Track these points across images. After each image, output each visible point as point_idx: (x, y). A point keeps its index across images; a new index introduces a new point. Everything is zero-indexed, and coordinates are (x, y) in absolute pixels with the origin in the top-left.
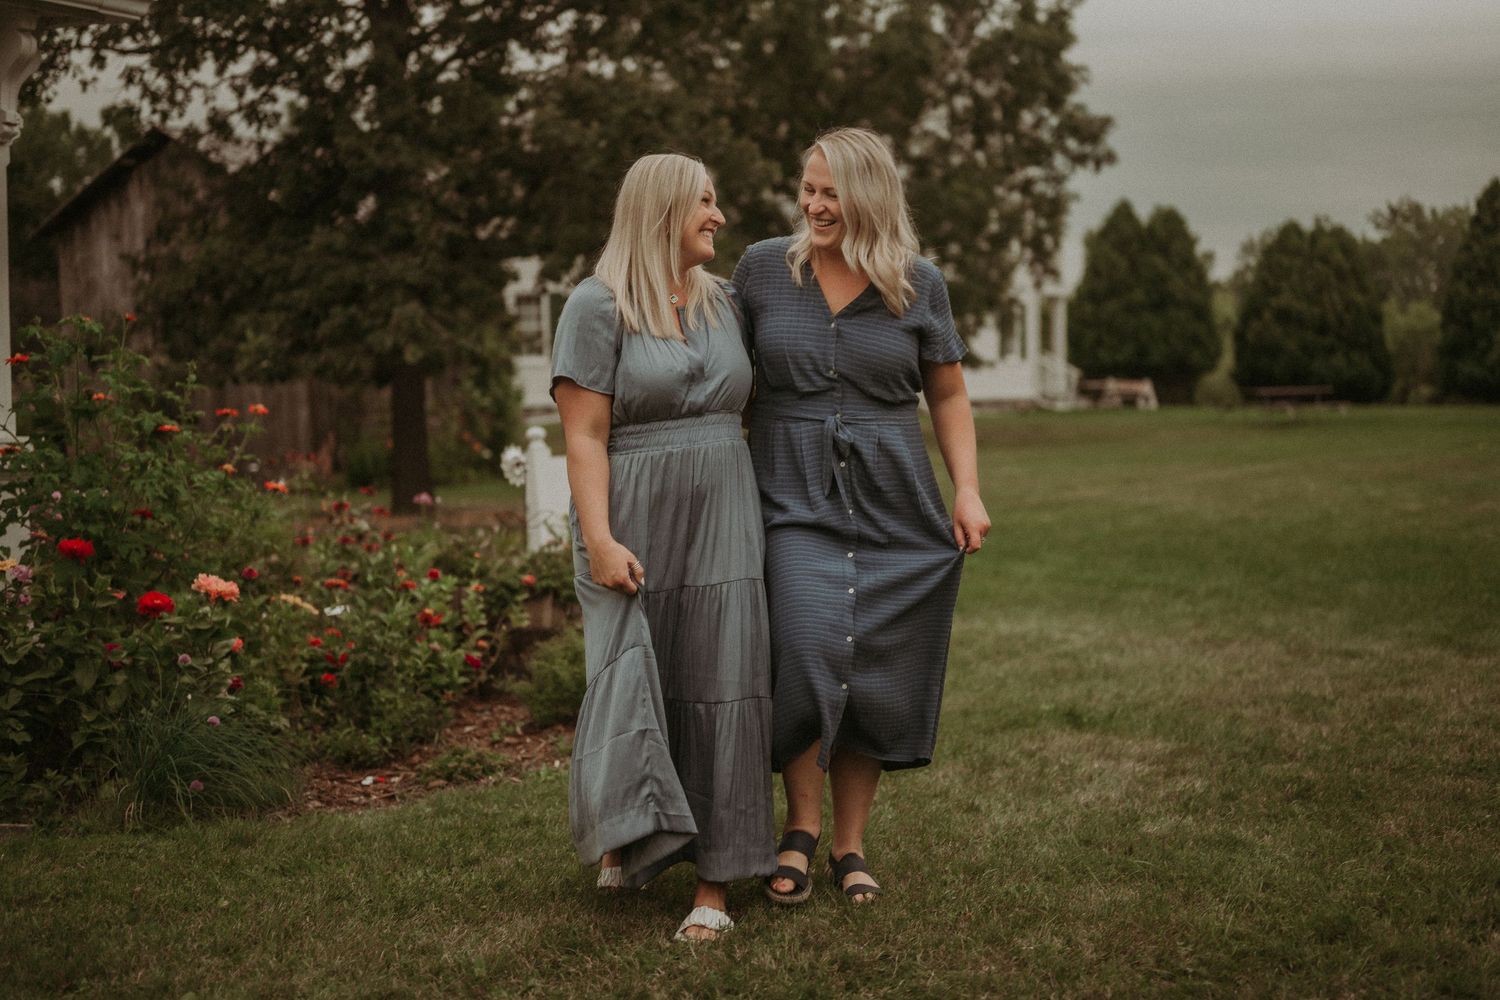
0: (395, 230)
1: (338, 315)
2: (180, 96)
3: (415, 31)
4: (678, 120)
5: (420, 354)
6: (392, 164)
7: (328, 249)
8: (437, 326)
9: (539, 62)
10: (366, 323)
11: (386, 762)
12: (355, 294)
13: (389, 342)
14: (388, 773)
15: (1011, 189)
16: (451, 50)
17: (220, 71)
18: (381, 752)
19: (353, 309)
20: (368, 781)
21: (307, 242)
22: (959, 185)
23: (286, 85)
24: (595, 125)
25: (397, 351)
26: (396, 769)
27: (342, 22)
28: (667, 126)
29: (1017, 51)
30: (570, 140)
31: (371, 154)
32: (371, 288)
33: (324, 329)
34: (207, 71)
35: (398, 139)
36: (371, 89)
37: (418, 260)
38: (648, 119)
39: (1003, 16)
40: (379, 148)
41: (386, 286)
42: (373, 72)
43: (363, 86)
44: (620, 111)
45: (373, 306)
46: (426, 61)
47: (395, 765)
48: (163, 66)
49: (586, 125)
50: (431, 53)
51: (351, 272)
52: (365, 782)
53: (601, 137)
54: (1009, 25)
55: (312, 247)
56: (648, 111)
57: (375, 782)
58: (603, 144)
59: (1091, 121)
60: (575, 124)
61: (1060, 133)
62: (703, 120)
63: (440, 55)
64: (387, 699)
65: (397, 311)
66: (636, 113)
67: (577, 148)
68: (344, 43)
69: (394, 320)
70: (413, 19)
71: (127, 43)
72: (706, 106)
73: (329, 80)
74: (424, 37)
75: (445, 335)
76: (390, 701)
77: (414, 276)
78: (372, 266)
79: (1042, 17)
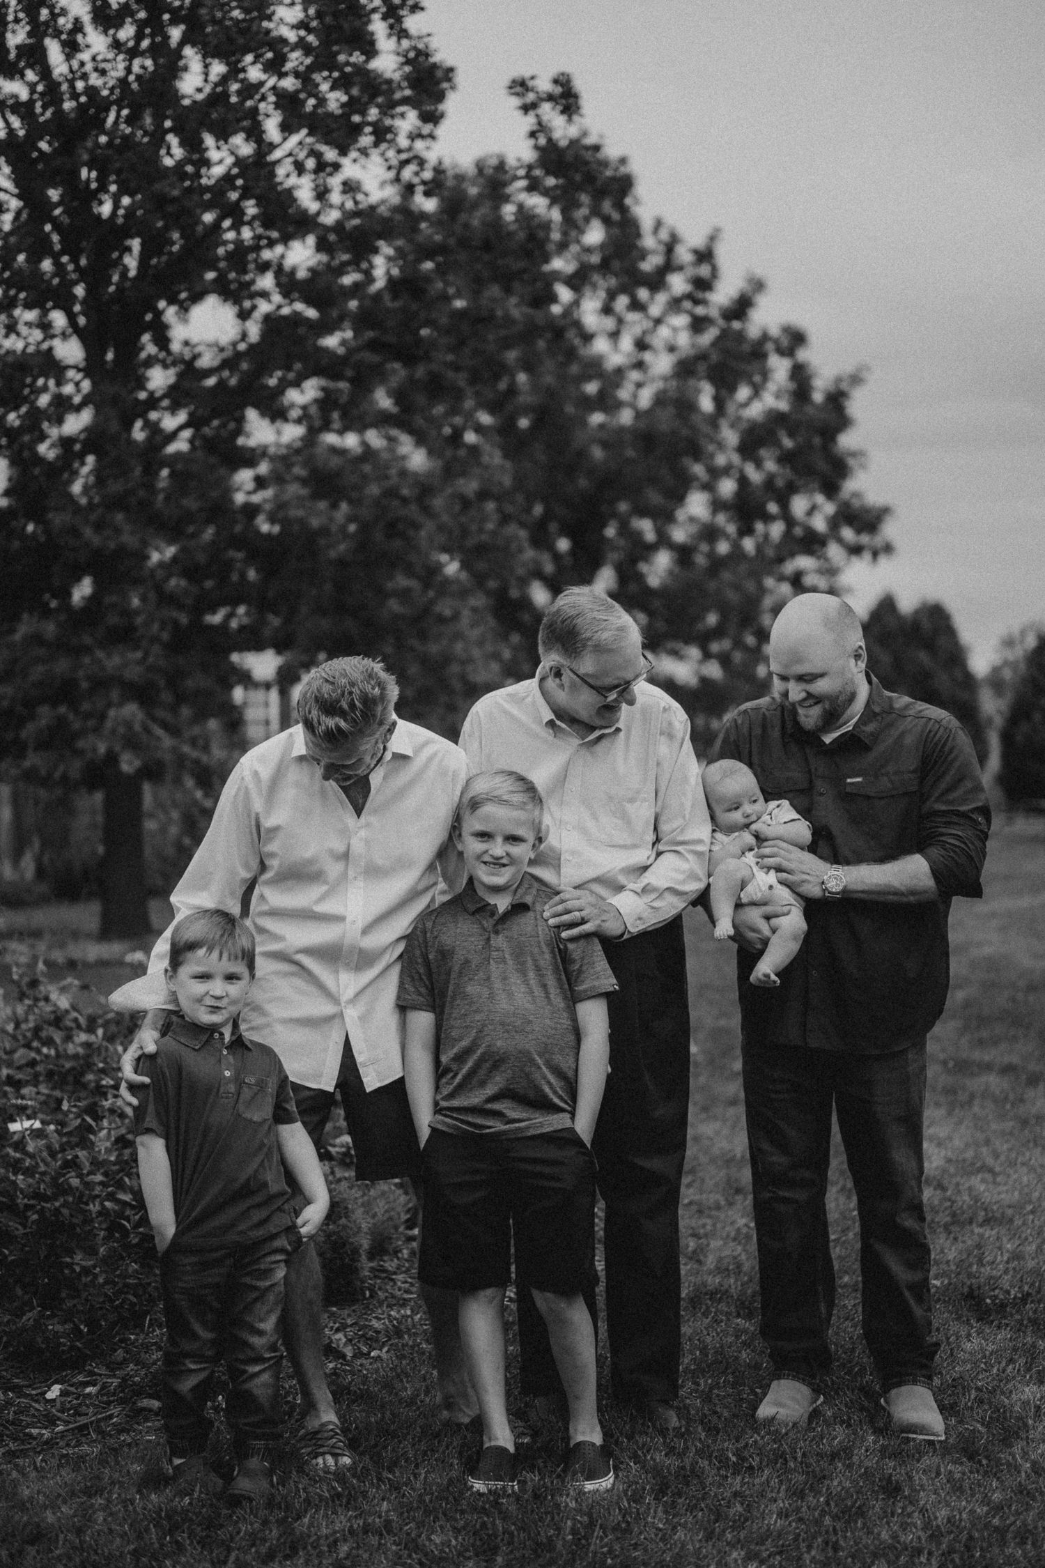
0: (113, 620)
1: (45, 715)
3: (143, 395)
4: (438, 502)
5: (138, 763)
6: (112, 545)
7: (36, 639)
8: (159, 732)
9: (279, 433)
10: (77, 725)
11: (77, 1363)
12: (65, 692)
13: (102, 748)
14: (80, 1378)
15: (781, 578)
16: (182, 417)
18: (72, 1348)
19: (62, 709)
20: (54, 1392)
21: (12, 631)
22: (726, 576)
24: (344, 506)
25: (112, 759)
26: (92, 1373)
27: (59, 384)
28: (427, 510)
29: (791, 435)
30: (315, 523)
31: (88, 532)
32: (85, 685)
33: (29, 731)
35: (120, 517)
36: (90, 459)
37: (139, 655)
38: (405, 501)
39: (778, 396)
40: (98, 527)
41: (101, 683)
42: (93, 440)
43: (81, 457)
44: (374, 490)
45: (86, 706)
46: (154, 429)
47: (92, 1366)
49: (334, 506)
50: (160, 420)
51: (62, 666)
52: (50, 1395)
53: (351, 519)
54: (783, 406)
55: (17, 637)
56: (405, 492)
57: (63, 1393)
58: (352, 528)
59: (866, 510)
60: (322, 505)
61: (835, 523)
62: (466, 503)
63: (170, 422)
64: (83, 1268)
65: (112, 713)
66: (391, 493)
67: (324, 531)
68: (62, 406)
69: (109, 724)
70: (141, 383)
72: (470, 486)
73: (42, 448)
74: (153, 402)
75: (167, 741)
76: (86, 1271)
77: (134, 673)
78: (87, 660)
79: (818, 397)
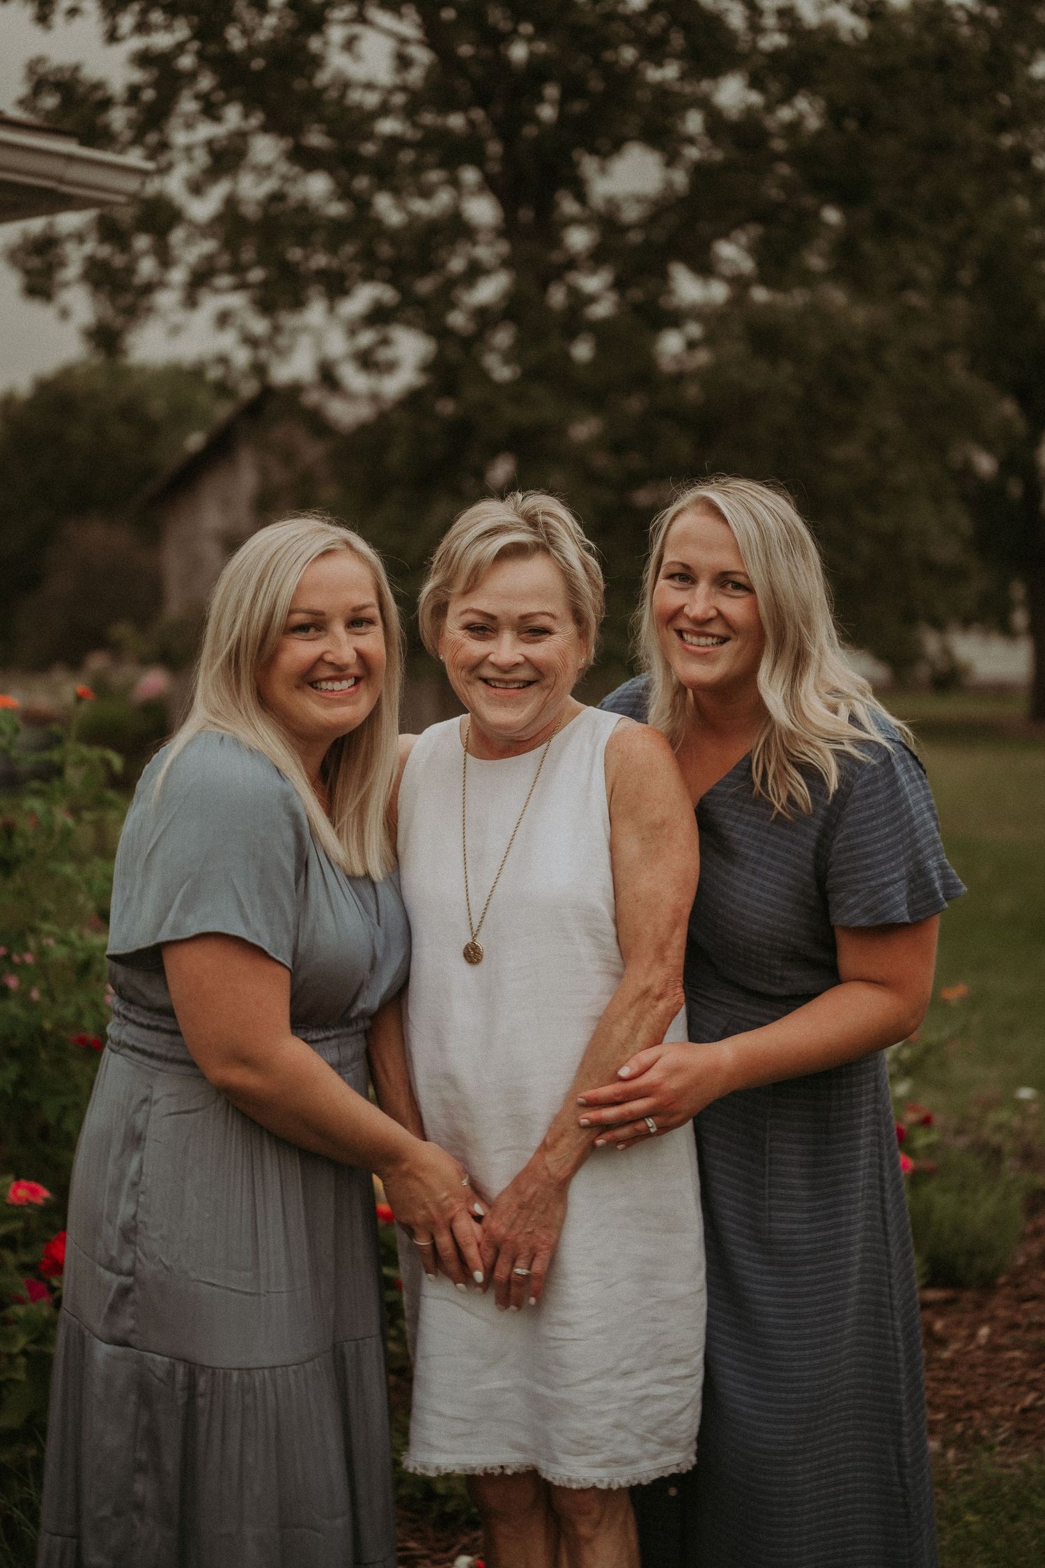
2: (282, 341)
3: (559, 256)
6: (532, 420)
9: (708, 290)
16: (606, 278)
17: (331, 309)
23: (409, 324)
27: (472, 246)
30: (754, 385)
31: (505, 407)
34: (315, 312)
35: (540, 390)
36: (507, 329)
40: (519, 403)
42: (509, 308)
43: (495, 327)
44: (819, 344)
46: (573, 292)
48: (266, 304)
49: (776, 365)
50: (580, 282)
53: (794, 380)
58: (796, 390)
60: (763, 364)
63: (592, 285)
68: (475, 271)
70: (556, 242)
71: (224, 281)
73: (455, 318)
74: (571, 263)
